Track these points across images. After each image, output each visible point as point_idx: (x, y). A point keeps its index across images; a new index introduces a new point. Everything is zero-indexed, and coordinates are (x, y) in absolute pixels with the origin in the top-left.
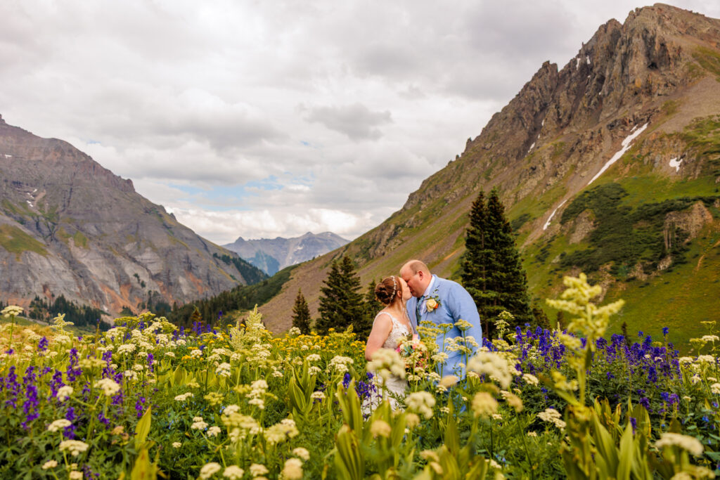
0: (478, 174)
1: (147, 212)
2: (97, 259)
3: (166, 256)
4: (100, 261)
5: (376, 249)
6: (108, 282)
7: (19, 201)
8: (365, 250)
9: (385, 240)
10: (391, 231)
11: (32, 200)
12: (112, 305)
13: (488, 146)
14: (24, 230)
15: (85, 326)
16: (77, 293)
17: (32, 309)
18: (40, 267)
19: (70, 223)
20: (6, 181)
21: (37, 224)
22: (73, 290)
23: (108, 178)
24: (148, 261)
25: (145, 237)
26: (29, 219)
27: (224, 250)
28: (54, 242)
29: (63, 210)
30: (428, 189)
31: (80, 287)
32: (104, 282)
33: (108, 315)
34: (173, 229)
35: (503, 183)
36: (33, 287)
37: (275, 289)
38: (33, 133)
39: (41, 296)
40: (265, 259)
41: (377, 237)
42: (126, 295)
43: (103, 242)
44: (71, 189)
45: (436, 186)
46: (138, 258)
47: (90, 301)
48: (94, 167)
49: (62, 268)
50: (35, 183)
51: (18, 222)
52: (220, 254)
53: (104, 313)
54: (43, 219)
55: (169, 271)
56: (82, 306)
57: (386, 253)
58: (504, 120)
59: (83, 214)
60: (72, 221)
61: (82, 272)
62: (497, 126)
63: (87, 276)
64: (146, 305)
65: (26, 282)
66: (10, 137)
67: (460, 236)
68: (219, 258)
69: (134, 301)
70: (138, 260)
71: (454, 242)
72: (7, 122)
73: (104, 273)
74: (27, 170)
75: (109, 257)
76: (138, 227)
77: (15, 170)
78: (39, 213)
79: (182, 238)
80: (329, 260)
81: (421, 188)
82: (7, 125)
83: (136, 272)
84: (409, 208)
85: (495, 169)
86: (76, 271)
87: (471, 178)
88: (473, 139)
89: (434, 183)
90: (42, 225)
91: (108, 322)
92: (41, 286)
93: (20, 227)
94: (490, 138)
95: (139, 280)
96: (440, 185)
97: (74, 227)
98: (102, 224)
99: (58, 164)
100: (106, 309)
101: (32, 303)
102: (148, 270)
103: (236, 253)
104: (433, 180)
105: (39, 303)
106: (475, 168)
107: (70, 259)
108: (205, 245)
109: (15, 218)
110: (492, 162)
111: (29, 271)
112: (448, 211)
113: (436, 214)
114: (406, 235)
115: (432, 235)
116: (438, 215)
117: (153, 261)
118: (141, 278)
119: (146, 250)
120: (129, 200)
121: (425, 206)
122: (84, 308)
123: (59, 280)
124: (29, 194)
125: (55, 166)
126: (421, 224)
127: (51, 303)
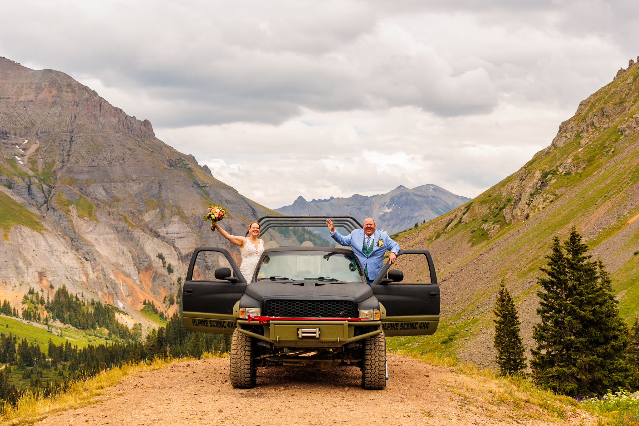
1: (171, 165)
2: (107, 234)
3: (200, 227)
4: (112, 236)
5: (514, 209)
6: (122, 266)
7: (6, 157)
8: (497, 211)
9: (528, 194)
10: (535, 181)
11: (22, 156)
12: (129, 299)
14: (12, 197)
15: (95, 329)
16: (83, 283)
17: (26, 306)
18: (34, 248)
19: (70, 185)
21: (29, 188)
22: (77, 279)
23: (119, 120)
24: (176, 235)
25: (171, 202)
26: (18, 181)
28: (50, 212)
29: (62, 168)
30: (590, 114)
31: (87, 275)
32: (117, 267)
33: (126, 314)
34: (207, 189)
36: (26, 275)
38: (22, 64)
39: (37, 289)
41: (514, 191)
42: (147, 285)
43: (115, 210)
44: (72, 138)
45: (602, 110)
46: (162, 231)
47: (100, 293)
49: (63, 249)
50: (26, 132)
51: (5, 185)
53: (120, 311)
54: (37, 181)
56: (90, 301)
57: (532, 215)
59: (88, 172)
60: (73, 182)
61: (88, 253)
63: (94, 258)
64: (175, 298)
65: (17, 268)
69: (159, 294)
70: (161, 234)
73: (118, 254)
74: (15, 114)
75: (123, 231)
78: (31, 173)
80: (442, 226)
81: (578, 113)
83: (160, 252)
84: (561, 144)
86: (81, 252)
89: (599, 106)
90: (34, 189)
91: (125, 324)
92: (36, 274)
93: (8, 192)
95: (164, 263)
96: (609, 109)
97: (76, 190)
98: (113, 184)
99: (54, 103)
100: (121, 305)
101: (26, 298)
102: (176, 249)
104: (597, 101)
105: (34, 299)
107: (72, 235)
108: (253, 210)
109: (1, 181)
111: (20, 252)
112: (627, 147)
113: (607, 152)
114: (561, 187)
115: (603, 185)
116: (610, 153)
117: (183, 235)
118: (168, 260)
119: (173, 219)
120: (146, 149)
121: (587, 140)
122: (93, 304)
123: (58, 264)
124: (17, 146)
125: (50, 108)
126: (584, 169)
127: (49, 297)
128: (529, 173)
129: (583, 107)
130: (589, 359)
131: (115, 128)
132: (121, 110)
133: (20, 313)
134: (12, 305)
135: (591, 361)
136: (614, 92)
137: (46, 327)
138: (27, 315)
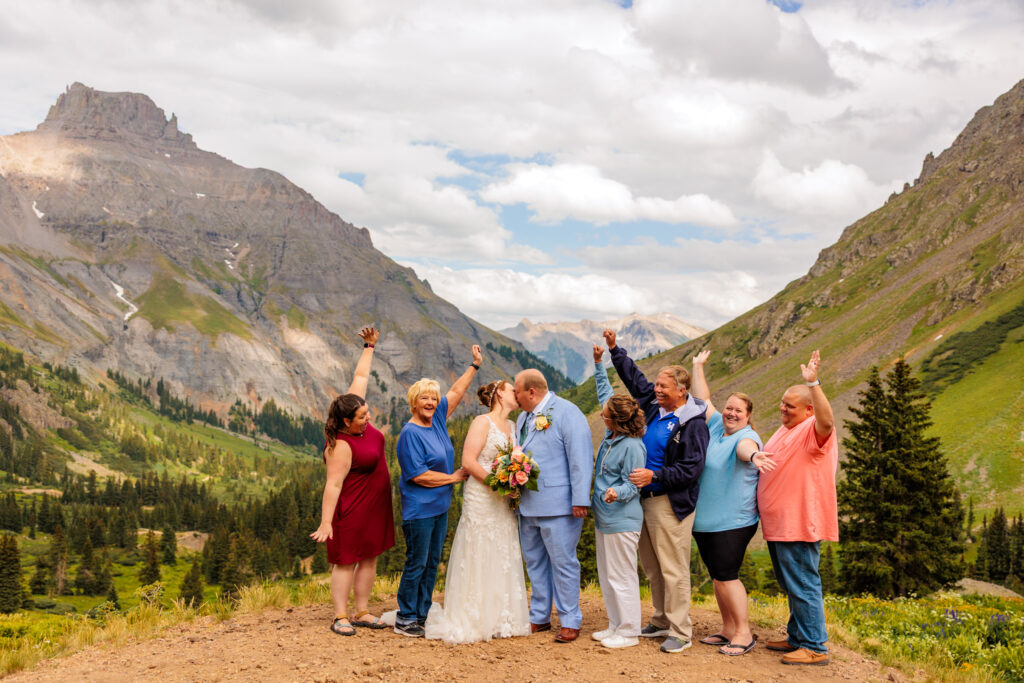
0: (952, 214)
1: (389, 278)
2: (320, 346)
3: (417, 345)
4: (324, 350)
5: (760, 342)
6: (334, 381)
7: (215, 260)
8: (741, 344)
9: (777, 327)
10: (787, 313)
11: (232, 260)
13: (970, 166)
14: (220, 303)
15: (303, 445)
16: (292, 397)
17: (233, 418)
18: (242, 357)
19: (282, 293)
20: (198, 231)
21: (239, 294)
22: (286, 392)
23: (336, 227)
24: (391, 352)
25: (388, 317)
26: (227, 286)
27: (502, 337)
28: (260, 321)
29: (274, 275)
30: (855, 242)
31: (296, 388)
34: (426, 305)
35: (1003, 231)
36: (233, 385)
37: (589, 403)
38: (234, 161)
39: (244, 400)
40: (563, 353)
41: (762, 322)
43: (328, 322)
44: (285, 243)
45: (870, 237)
47: (309, 407)
48: (316, 209)
49: (272, 360)
50: (237, 234)
51: (214, 290)
52: (497, 344)
54: (247, 287)
55: (421, 368)
56: (299, 416)
57: (780, 350)
58: (1002, 118)
59: (301, 280)
60: (285, 290)
61: (298, 366)
62: (987, 130)
63: (305, 373)
64: (388, 418)
65: (225, 377)
66: (203, 168)
67: (919, 323)
68: (495, 350)
71: (909, 334)
72: (199, 146)
73: (330, 369)
74: (225, 214)
75: (336, 344)
76: (376, 300)
77: (209, 216)
78: (241, 278)
79: (440, 319)
81: (842, 240)
82: (199, 150)
83: (374, 369)
84: (819, 274)
85: (985, 207)
86: (291, 364)
87: (938, 222)
88: (936, 155)
89: (866, 233)
90: (244, 294)
92: (244, 385)
93: (217, 298)
94: (974, 151)
95: (378, 381)
96: (878, 235)
97: (287, 299)
98: (327, 295)
99: (267, 205)
101: (233, 409)
102: (391, 366)
103: (520, 344)
104: (864, 227)
105: (241, 410)
106: (945, 204)
107: (283, 347)
108: (474, 329)
109: (209, 285)
110: (978, 194)
111: (228, 361)
112: (895, 280)
113: (872, 284)
114: (817, 321)
115: (866, 321)
116: (876, 285)
117: (397, 352)
118: (382, 378)
119: (389, 335)
120: (363, 259)
121: (850, 270)
122: (302, 419)
123: (268, 376)
124: (227, 250)
125: (263, 210)
126: (844, 302)
127: (257, 409)
128: (781, 303)
129: (847, 233)
130: (912, 534)
131: (330, 235)
132: (338, 216)
133: (227, 423)
134: (218, 416)
135: (916, 537)
136: (885, 218)
137: (252, 440)
138: (233, 427)
